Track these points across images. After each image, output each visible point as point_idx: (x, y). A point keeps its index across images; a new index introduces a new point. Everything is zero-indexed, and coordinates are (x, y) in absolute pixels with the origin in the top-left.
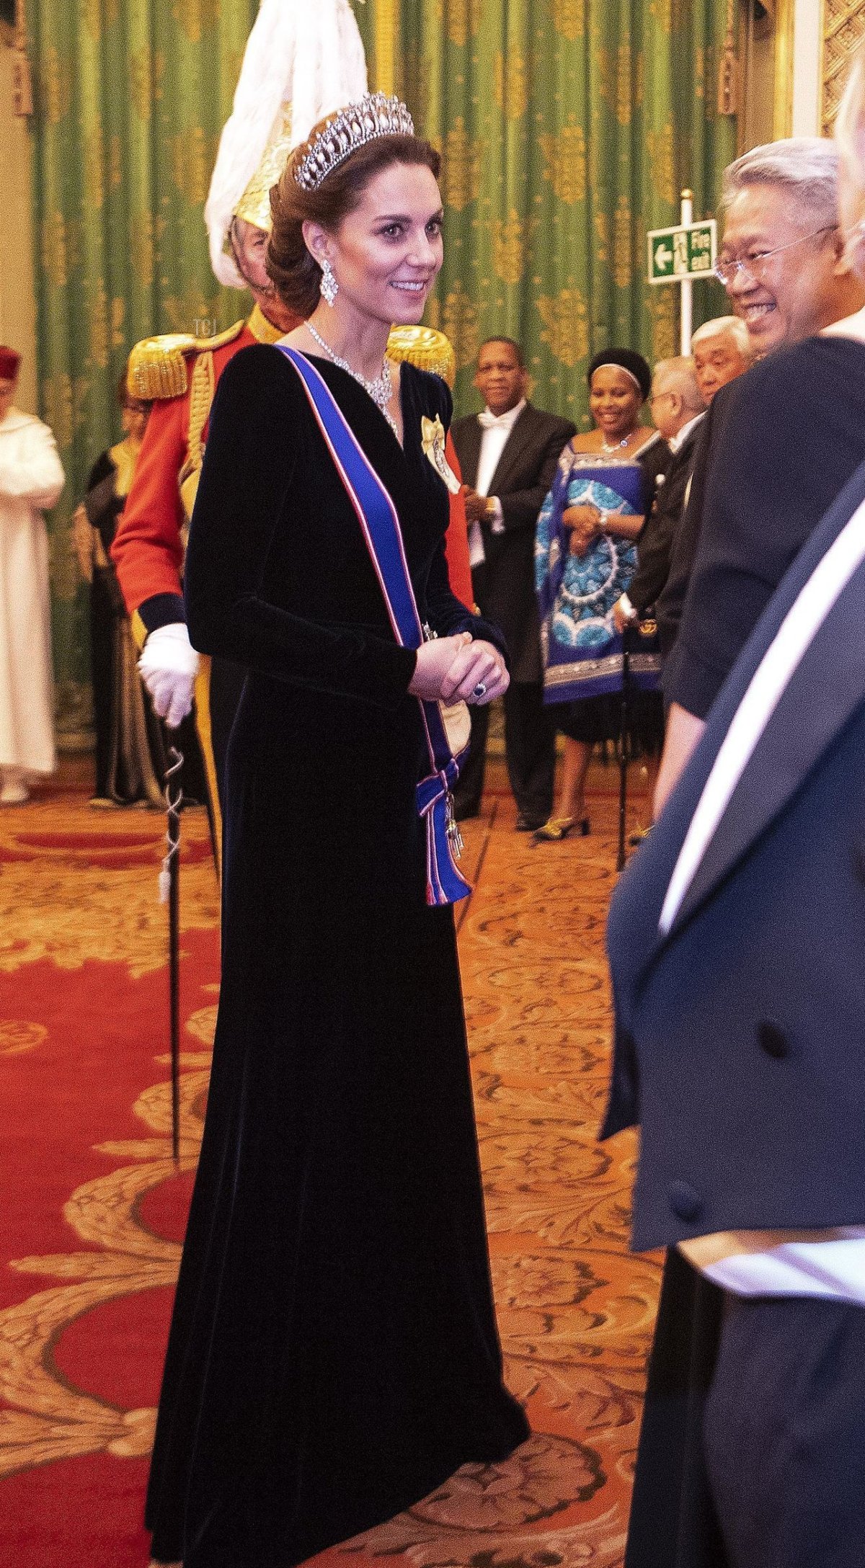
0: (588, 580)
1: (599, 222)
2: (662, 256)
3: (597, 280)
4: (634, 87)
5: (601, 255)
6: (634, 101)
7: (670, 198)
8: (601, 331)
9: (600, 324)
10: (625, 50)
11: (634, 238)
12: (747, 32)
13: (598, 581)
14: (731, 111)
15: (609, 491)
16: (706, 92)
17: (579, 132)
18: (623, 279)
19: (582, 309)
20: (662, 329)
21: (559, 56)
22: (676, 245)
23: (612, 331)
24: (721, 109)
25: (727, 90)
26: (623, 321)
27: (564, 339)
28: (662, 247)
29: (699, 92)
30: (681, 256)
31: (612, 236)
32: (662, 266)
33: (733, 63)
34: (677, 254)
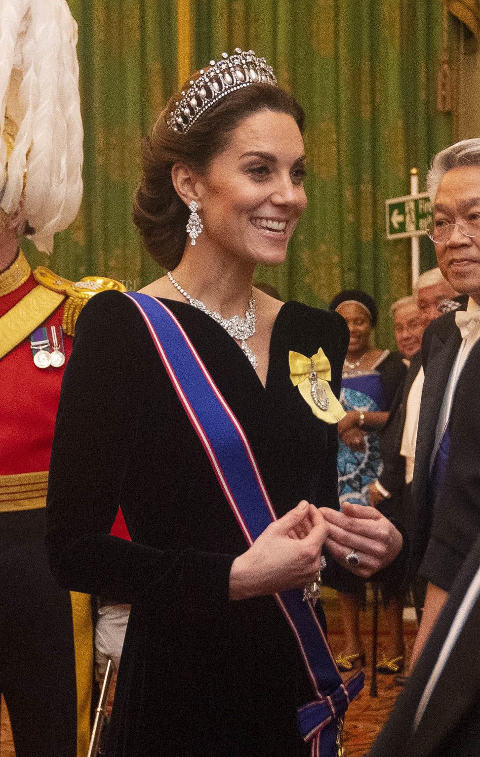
0: (346, 464)
1: (348, 193)
2: (397, 219)
3: (347, 237)
4: (373, 91)
5: (350, 218)
6: (373, 102)
7: (402, 174)
8: (351, 275)
9: (350, 269)
10: (366, 65)
11: (375, 204)
12: (458, 48)
13: (355, 464)
14: (447, 109)
15: (359, 394)
16: (428, 94)
17: (332, 126)
18: (367, 235)
19: (336, 259)
20: (398, 272)
21: (316, 69)
22: (407, 210)
23: (359, 276)
24: (440, 107)
25: (444, 93)
26: (367, 267)
27: (323, 282)
28: (396, 212)
29: (423, 94)
30: (410, 219)
31: (358, 204)
32: (396, 226)
33: (448, 72)
34: (408, 218)
